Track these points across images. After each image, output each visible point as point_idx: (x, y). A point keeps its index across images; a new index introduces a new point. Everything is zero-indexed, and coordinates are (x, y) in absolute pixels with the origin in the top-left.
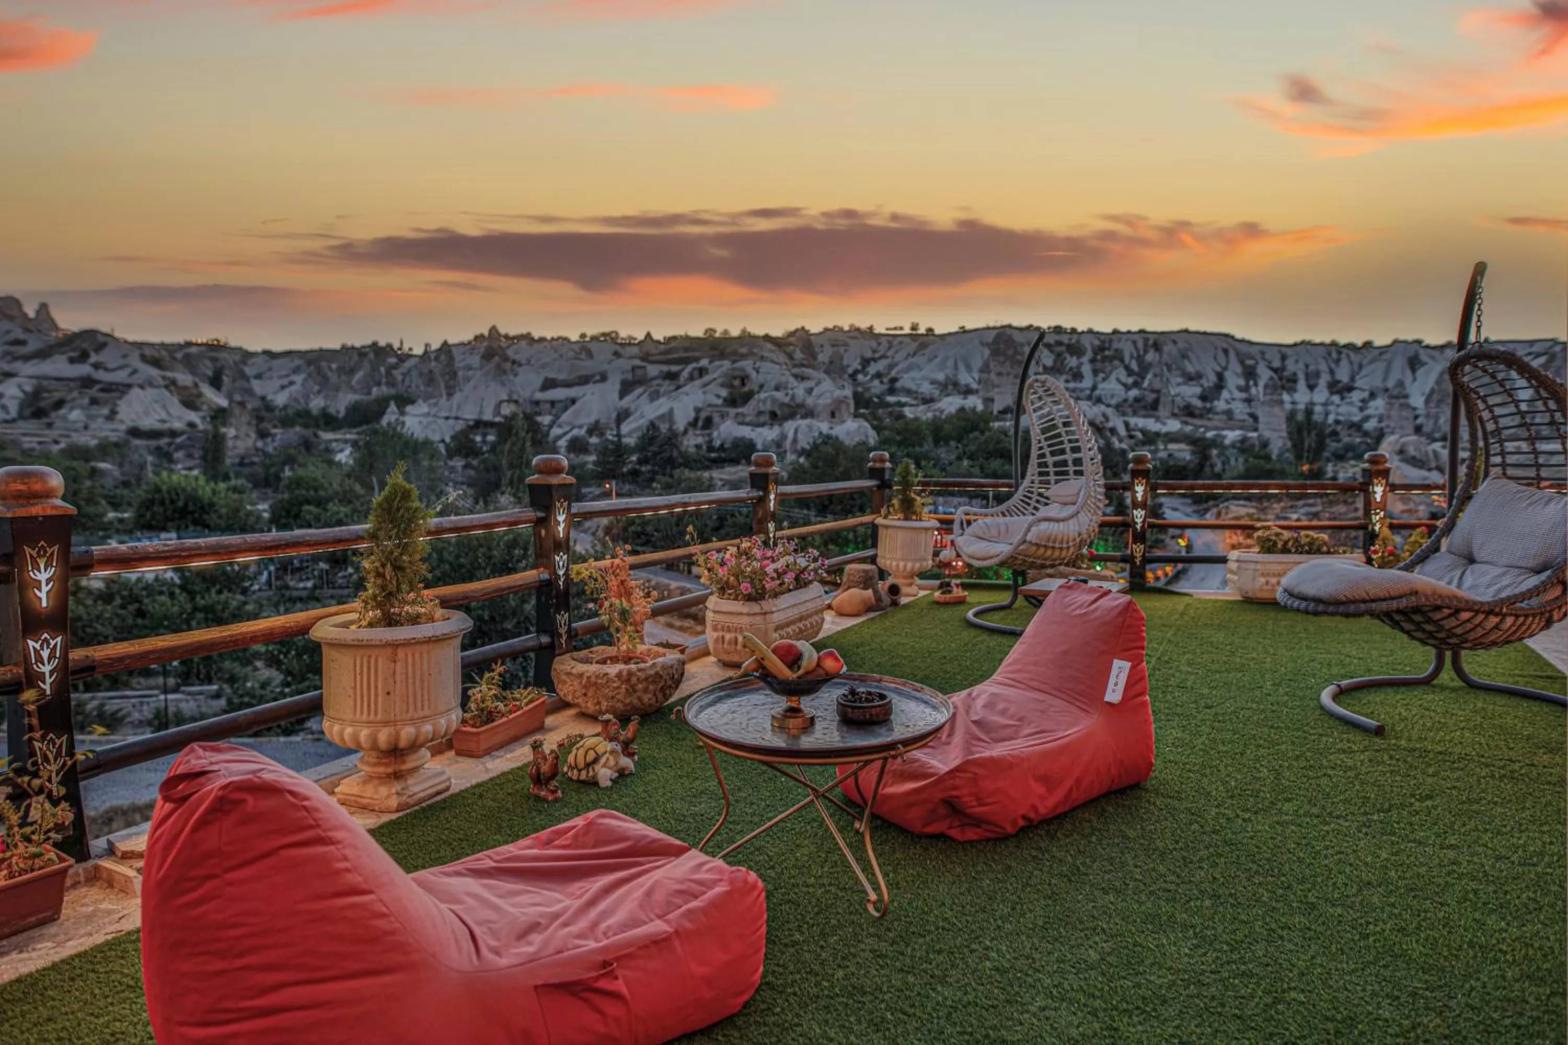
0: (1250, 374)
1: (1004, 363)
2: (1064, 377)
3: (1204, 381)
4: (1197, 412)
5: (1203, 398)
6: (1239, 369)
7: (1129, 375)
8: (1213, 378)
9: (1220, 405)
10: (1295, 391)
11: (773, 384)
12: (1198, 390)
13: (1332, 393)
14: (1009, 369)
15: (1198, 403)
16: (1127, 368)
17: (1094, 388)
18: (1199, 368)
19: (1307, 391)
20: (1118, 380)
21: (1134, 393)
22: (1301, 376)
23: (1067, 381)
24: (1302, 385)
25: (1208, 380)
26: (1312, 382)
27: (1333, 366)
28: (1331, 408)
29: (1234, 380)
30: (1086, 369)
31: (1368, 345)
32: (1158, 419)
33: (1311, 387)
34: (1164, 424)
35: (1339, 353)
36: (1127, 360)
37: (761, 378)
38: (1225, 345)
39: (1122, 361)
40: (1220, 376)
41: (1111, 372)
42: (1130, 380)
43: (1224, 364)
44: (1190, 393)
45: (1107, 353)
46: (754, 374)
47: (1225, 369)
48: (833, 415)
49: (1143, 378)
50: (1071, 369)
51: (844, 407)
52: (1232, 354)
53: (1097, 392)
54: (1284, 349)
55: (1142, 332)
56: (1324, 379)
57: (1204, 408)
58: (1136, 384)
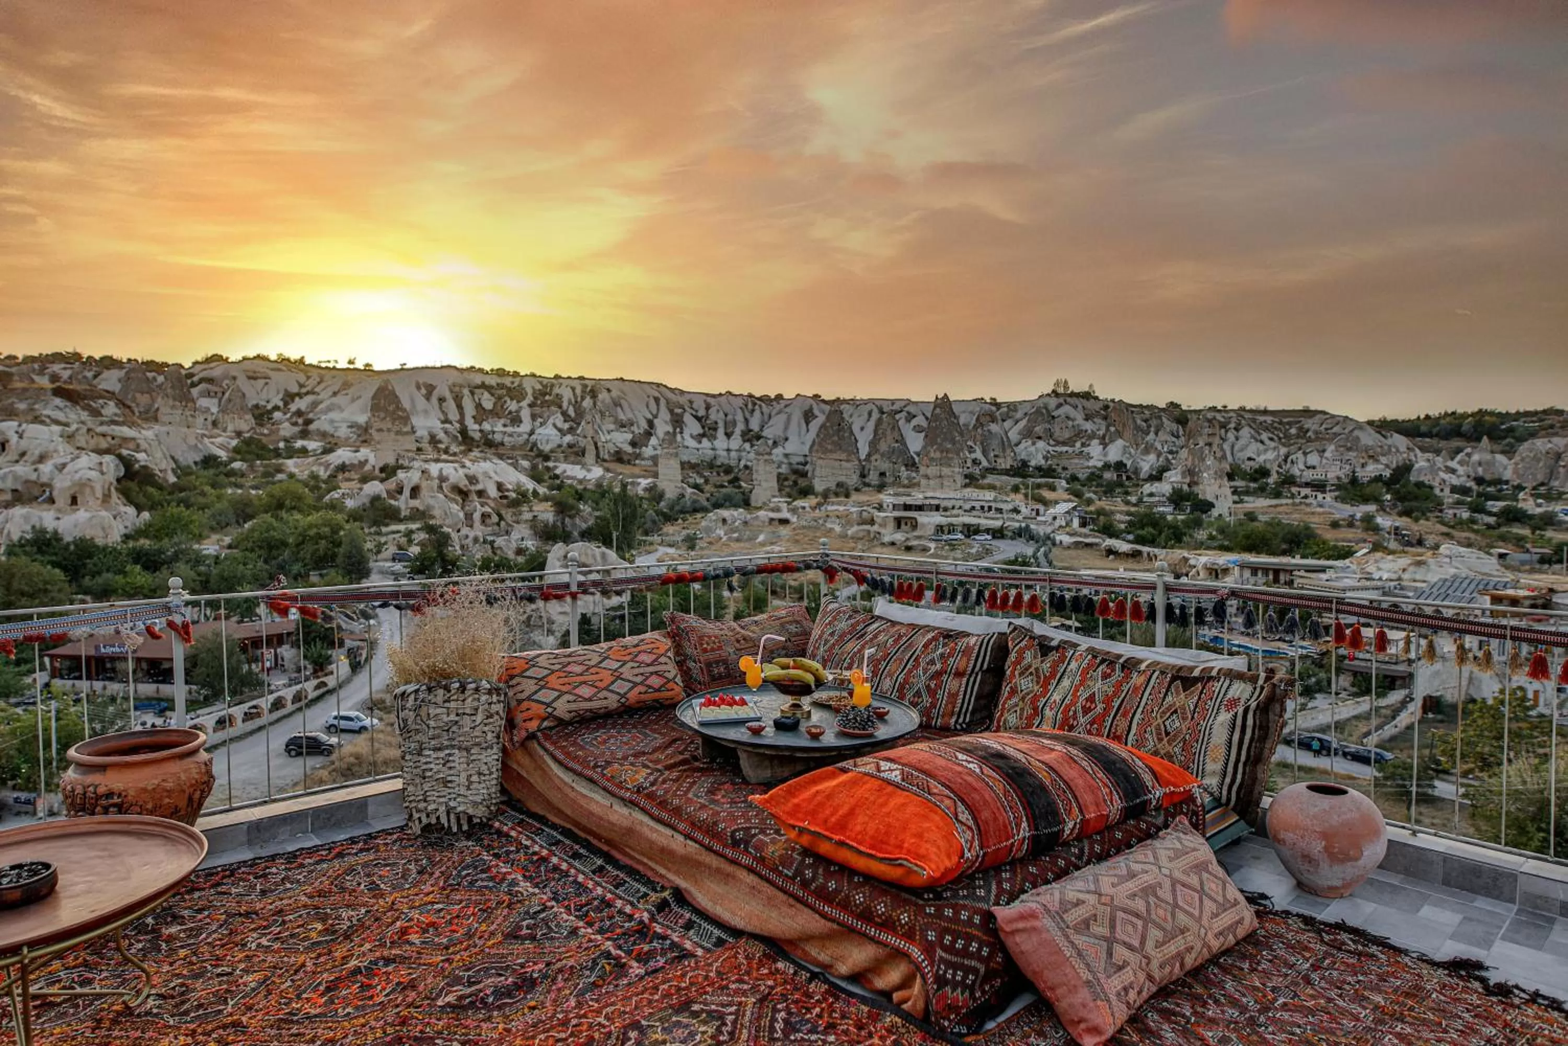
0: (677, 422)
1: (384, 418)
2: (502, 421)
3: (635, 428)
4: (626, 458)
5: (633, 444)
6: (668, 417)
7: (565, 421)
8: (644, 425)
9: (648, 451)
10: (715, 438)
11: (37, 452)
12: (629, 436)
13: (744, 441)
14: (390, 426)
15: (629, 449)
16: (565, 414)
17: (532, 433)
18: (630, 415)
19: (725, 438)
20: (555, 425)
21: (568, 438)
22: (721, 425)
23: (505, 426)
24: (721, 432)
25: (638, 427)
26: (729, 431)
27: (748, 415)
28: (744, 454)
29: (663, 427)
30: (525, 414)
31: (779, 397)
32: (584, 466)
33: (728, 435)
34: (589, 471)
35: (754, 404)
36: (565, 405)
37: (24, 444)
38: (657, 394)
39: (560, 407)
40: (651, 423)
41: (549, 417)
42: (566, 426)
43: (655, 412)
44: (621, 439)
45: (547, 398)
46: (14, 439)
47: (656, 417)
48: (74, 501)
49: (579, 424)
50: (510, 413)
51: (88, 490)
52: (663, 402)
53: (534, 437)
54: (709, 399)
55: (581, 378)
56: (740, 427)
57: (634, 453)
58: (571, 430)
